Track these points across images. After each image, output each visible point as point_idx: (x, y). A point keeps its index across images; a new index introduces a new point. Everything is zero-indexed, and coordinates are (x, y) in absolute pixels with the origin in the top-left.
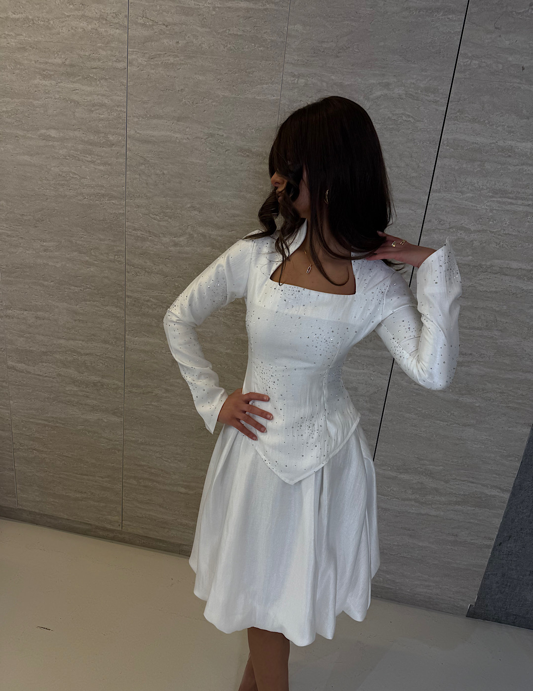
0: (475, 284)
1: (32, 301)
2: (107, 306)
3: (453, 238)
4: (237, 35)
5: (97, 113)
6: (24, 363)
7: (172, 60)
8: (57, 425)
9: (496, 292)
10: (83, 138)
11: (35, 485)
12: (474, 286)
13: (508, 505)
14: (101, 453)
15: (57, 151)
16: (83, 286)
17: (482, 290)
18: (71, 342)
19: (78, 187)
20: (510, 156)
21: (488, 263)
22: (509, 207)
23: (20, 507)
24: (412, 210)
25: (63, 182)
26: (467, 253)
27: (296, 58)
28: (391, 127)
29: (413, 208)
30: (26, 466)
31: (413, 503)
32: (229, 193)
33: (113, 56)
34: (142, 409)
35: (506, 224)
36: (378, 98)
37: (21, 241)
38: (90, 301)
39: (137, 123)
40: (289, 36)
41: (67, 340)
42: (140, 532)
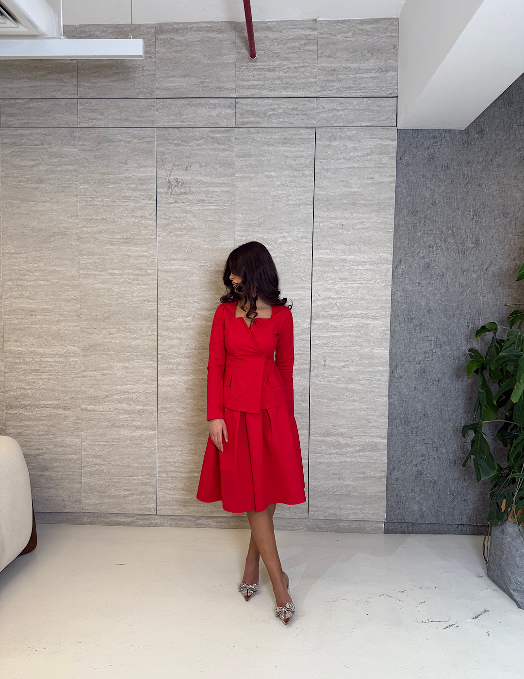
1: (100, 365)
2: (147, 361)
3: (327, 302)
4: (211, 220)
5: (141, 260)
6: (93, 405)
8: (113, 443)
10: (133, 273)
11: (96, 491)
12: (342, 325)
13: (388, 447)
14: (142, 458)
15: (118, 280)
16: (133, 352)
17: (346, 327)
19: (130, 298)
20: (345, 263)
23: (84, 511)
25: (121, 296)
26: (335, 309)
28: (289, 255)
29: (306, 291)
30: (90, 478)
32: (212, 292)
33: (149, 233)
34: (168, 423)
35: (350, 293)
36: (281, 243)
38: (136, 360)
39: (163, 263)
40: (236, 219)
41: (122, 386)
42: (169, 512)
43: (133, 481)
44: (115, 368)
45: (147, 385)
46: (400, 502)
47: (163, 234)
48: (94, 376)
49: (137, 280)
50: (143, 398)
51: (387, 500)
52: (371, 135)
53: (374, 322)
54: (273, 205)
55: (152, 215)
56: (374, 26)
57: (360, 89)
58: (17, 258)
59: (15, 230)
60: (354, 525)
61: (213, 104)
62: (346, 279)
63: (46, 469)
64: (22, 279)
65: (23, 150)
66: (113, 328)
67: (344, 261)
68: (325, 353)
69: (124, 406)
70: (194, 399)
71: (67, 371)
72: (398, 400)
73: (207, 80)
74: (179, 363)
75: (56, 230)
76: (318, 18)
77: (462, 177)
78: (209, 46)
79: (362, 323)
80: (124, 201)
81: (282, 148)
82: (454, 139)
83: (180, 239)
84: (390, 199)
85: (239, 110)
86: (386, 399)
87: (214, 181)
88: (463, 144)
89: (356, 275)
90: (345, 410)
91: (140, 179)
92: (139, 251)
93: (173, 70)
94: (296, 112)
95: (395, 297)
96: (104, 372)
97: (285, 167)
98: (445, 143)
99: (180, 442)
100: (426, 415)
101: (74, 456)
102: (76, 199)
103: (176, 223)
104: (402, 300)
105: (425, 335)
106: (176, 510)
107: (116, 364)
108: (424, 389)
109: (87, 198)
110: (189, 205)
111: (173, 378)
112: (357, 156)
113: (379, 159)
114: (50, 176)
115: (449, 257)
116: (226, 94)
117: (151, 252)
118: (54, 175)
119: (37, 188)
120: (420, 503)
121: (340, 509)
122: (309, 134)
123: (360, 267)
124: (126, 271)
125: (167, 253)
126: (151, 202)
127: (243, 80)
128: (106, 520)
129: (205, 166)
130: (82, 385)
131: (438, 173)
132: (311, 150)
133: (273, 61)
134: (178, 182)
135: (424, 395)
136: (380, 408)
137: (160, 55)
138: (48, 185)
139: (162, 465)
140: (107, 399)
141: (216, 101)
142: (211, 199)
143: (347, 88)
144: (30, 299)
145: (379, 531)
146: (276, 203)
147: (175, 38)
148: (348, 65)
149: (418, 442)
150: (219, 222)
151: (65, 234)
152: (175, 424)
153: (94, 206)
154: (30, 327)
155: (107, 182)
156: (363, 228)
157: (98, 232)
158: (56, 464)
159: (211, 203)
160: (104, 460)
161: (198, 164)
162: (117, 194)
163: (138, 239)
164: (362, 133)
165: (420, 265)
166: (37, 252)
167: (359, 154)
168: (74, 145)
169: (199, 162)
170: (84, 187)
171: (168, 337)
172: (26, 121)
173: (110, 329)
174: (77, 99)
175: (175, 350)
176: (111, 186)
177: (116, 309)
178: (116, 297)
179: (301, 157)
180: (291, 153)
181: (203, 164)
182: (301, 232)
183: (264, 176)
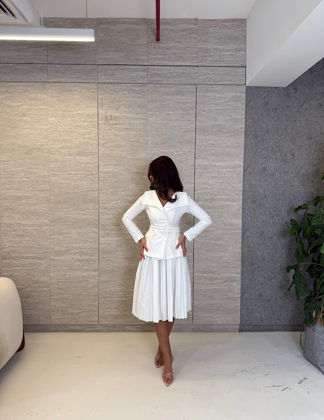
0: (213, 205)
1: (62, 231)
2: (92, 229)
3: (204, 191)
4: (132, 141)
5: (88, 165)
6: (58, 256)
7: (113, 149)
9: (220, 206)
10: (83, 173)
11: (60, 311)
13: (241, 279)
14: (89, 289)
15: (74, 178)
16: (83, 222)
17: (215, 206)
18: (78, 244)
19: (81, 189)
21: (216, 198)
22: (218, 181)
23: (52, 323)
25: (76, 188)
26: (209, 195)
27: (150, 146)
28: (180, 162)
30: (56, 302)
31: (210, 285)
32: (133, 185)
33: (93, 148)
34: (106, 267)
35: (218, 186)
36: (176, 155)
37: (59, 209)
38: (85, 228)
39: (102, 167)
40: (148, 140)
41: (76, 244)
42: (107, 323)
43: (84, 304)
44: (72, 233)
45: (92, 244)
46: (249, 313)
47: (102, 149)
48: (58, 238)
49: (86, 178)
50: (90, 252)
51: (241, 312)
52: (230, 90)
53: (232, 203)
54: (170, 132)
55: (96, 137)
56: (232, 23)
57: (223, 62)
58: (9, 164)
59: (8, 146)
60: (221, 327)
61: (133, 69)
62: (215, 177)
63: (28, 297)
64: (12, 177)
65: (12, 96)
66: (71, 208)
67: (214, 166)
69: (78, 257)
70: (122, 252)
71: (41, 235)
72: (247, 251)
73: (129, 54)
74: (113, 229)
75: (34, 146)
76: (198, 17)
77: (284, 116)
78: (131, 33)
79: (225, 204)
80: (77, 128)
81: (176, 97)
82: (280, 93)
83: (113, 152)
84: (242, 128)
85: (149, 73)
86: (240, 250)
87: (134, 117)
88: (285, 96)
89: (221, 175)
90: (215, 257)
91: (87, 115)
92: (87, 159)
93: (108, 47)
94: (184, 75)
95: (245, 188)
96: (65, 235)
97: (178, 108)
98: (275, 95)
99: (113, 279)
100: (264, 259)
101: (45, 289)
102: (47, 127)
103: (110, 143)
104: (249, 190)
105: (263, 211)
106: (111, 321)
107: (72, 231)
108: (263, 243)
109: (54, 126)
110: (119, 131)
111: (109, 239)
112: (221, 102)
113: (235, 104)
114: (30, 112)
115: (277, 164)
116: (142, 63)
117: (94, 160)
118: (32, 112)
119: (21, 120)
120: (260, 313)
121: (212, 318)
122: (192, 88)
123: (224, 170)
124: (79, 172)
125: (104, 161)
126: (94, 129)
127: (152, 55)
128: (66, 328)
129: (129, 107)
130: (51, 244)
131: (270, 113)
132: (194, 98)
133: (170, 43)
134: (111, 116)
135: (263, 247)
136: (236, 256)
137: (100, 38)
138: (29, 118)
139: (102, 293)
140: (67, 252)
141: (135, 67)
142: (132, 128)
143: (215, 61)
144: (17, 190)
145: (235, 331)
146: (173, 131)
147: (110, 28)
148: (216, 47)
149: (259, 276)
150: (138, 142)
151: (39, 149)
152: (110, 267)
153: (58, 131)
154: (17, 208)
155: (66, 117)
156: (225, 146)
157: (61, 148)
158: (34, 294)
159: (133, 130)
160: (65, 291)
161: (124, 106)
162: (73, 124)
163: (86, 152)
164: (224, 89)
165: (260, 169)
166: (22, 160)
167: (223, 101)
168: (45, 93)
170: (52, 119)
171: (106, 213)
172: (14, 78)
173: (69, 208)
174: (48, 64)
175: (110, 221)
176: (69, 119)
177: (72, 195)
178: (73, 189)
179: (188, 102)
180: (182, 100)
181: (127, 106)
182: (188, 148)
183: (165, 114)
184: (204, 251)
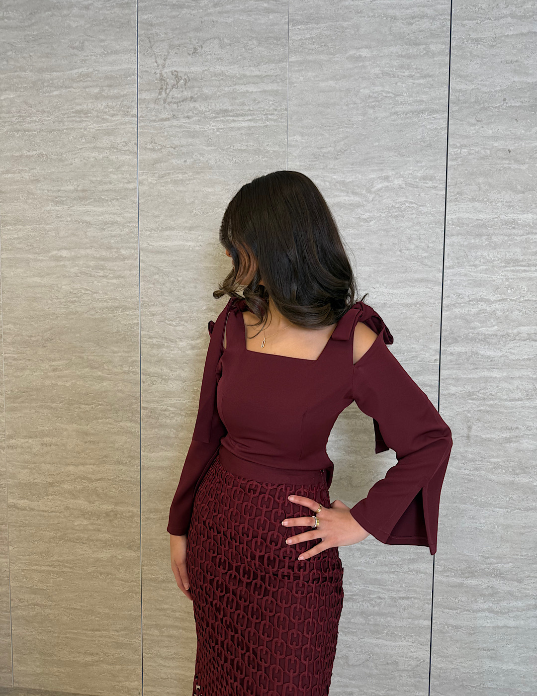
0: (507, 354)
1: (38, 427)
2: (121, 422)
3: (475, 310)
4: (242, 150)
5: (109, 231)
6: (27, 499)
7: (180, 176)
8: (64, 569)
9: (529, 359)
10: (95, 255)
11: (36, 652)
12: (506, 356)
14: (116, 598)
15: (68, 269)
16: (95, 403)
17: (514, 359)
18: (81, 468)
19: (89, 303)
20: (514, 228)
21: (515, 331)
22: (523, 275)
23: (16, 685)
24: (429, 288)
25: (74, 299)
26: (492, 323)
27: (298, 164)
28: (396, 214)
29: (430, 287)
30: (26, 628)
33: (123, 178)
34: (161, 537)
35: (524, 290)
36: (380, 190)
37: (28, 363)
38: (102, 418)
39: (150, 236)
40: (289, 146)
41: (76, 465)
43: (100, 639)
44: (65, 433)
45: (121, 467)
47: (150, 180)
48: (29, 447)
49: (102, 270)
50: (114, 490)
54: (364, 116)
55: (130, 144)
62: (516, 262)
66: (60, 359)
67: (513, 224)
68: (469, 411)
69: (82, 503)
80: (78, 119)
83: (181, 188)
87: (248, 73)
90: (508, 527)
91: (107, 78)
92: (106, 213)
96: (45, 439)
97: (390, 37)
103: (174, 158)
109: (13, 117)
110: (199, 121)
111: (170, 454)
117: (128, 215)
124: (83, 252)
125: (157, 216)
126: (127, 119)
129: (230, 45)
130: (8, 461)
134: (177, 77)
139: (152, 613)
140: (51, 489)
142: (241, 107)
146: (371, 111)
153: (25, 131)
155: (47, 86)
157: (32, 181)
159: (242, 115)
160: (48, 598)
161: (216, 41)
162: (66, 107)
163: (103, 191)
169: (219, 38)
170: (7, 96)
171: (160, 376)
173: (54, 360)
176: (55, 93)
177: (64, 322)
178: (65, 302)
179: (423, 16)
180: (403, 10)
181: (226, 40)
182: (423, 167)
183: (347, 58)
184: (470, 507)
